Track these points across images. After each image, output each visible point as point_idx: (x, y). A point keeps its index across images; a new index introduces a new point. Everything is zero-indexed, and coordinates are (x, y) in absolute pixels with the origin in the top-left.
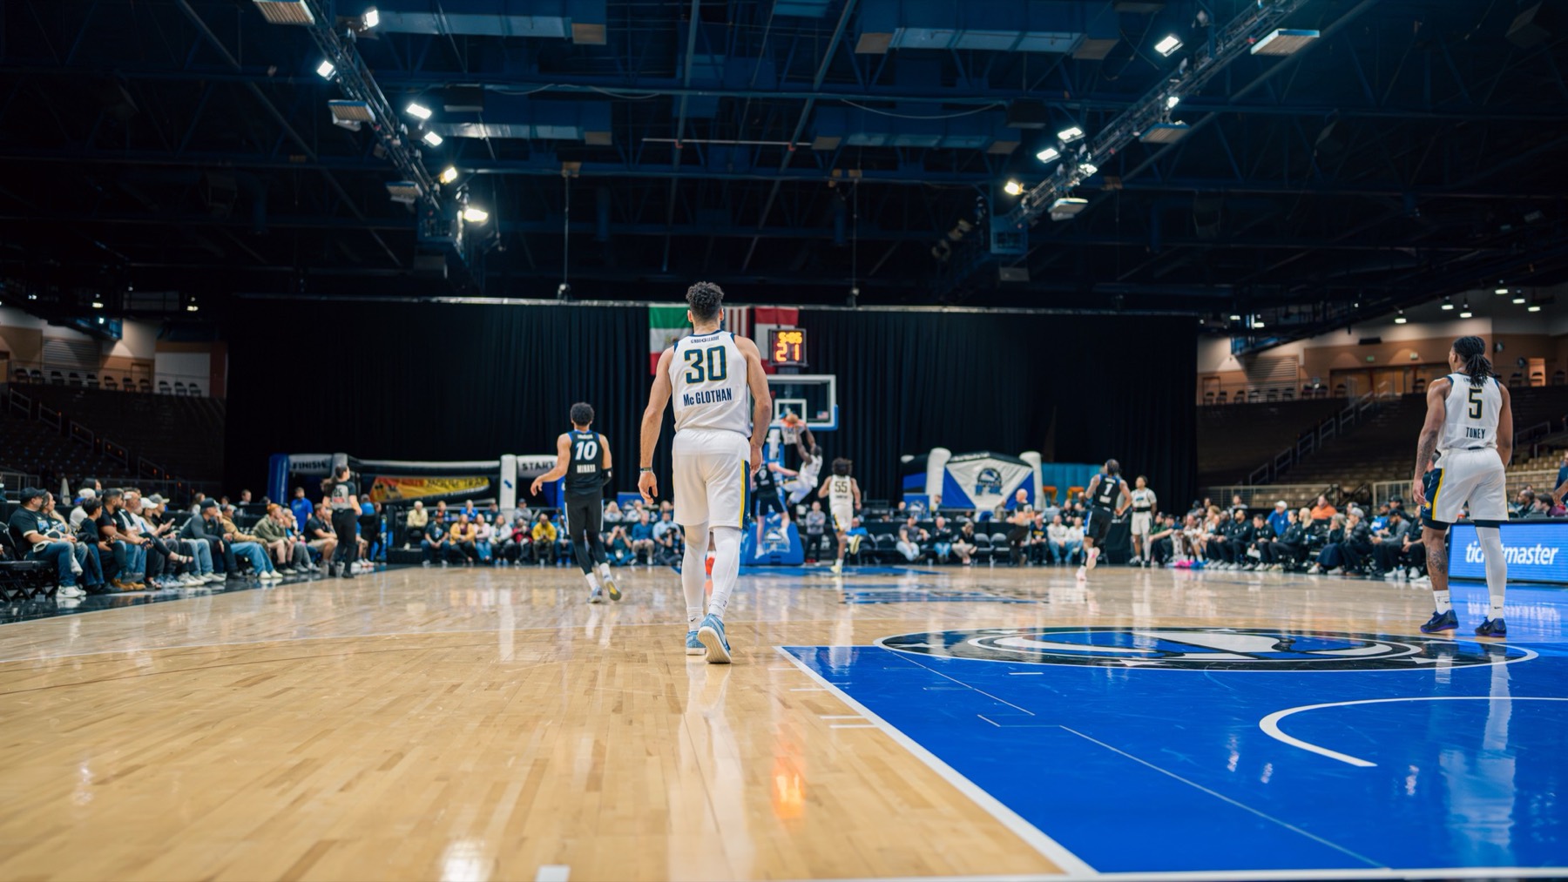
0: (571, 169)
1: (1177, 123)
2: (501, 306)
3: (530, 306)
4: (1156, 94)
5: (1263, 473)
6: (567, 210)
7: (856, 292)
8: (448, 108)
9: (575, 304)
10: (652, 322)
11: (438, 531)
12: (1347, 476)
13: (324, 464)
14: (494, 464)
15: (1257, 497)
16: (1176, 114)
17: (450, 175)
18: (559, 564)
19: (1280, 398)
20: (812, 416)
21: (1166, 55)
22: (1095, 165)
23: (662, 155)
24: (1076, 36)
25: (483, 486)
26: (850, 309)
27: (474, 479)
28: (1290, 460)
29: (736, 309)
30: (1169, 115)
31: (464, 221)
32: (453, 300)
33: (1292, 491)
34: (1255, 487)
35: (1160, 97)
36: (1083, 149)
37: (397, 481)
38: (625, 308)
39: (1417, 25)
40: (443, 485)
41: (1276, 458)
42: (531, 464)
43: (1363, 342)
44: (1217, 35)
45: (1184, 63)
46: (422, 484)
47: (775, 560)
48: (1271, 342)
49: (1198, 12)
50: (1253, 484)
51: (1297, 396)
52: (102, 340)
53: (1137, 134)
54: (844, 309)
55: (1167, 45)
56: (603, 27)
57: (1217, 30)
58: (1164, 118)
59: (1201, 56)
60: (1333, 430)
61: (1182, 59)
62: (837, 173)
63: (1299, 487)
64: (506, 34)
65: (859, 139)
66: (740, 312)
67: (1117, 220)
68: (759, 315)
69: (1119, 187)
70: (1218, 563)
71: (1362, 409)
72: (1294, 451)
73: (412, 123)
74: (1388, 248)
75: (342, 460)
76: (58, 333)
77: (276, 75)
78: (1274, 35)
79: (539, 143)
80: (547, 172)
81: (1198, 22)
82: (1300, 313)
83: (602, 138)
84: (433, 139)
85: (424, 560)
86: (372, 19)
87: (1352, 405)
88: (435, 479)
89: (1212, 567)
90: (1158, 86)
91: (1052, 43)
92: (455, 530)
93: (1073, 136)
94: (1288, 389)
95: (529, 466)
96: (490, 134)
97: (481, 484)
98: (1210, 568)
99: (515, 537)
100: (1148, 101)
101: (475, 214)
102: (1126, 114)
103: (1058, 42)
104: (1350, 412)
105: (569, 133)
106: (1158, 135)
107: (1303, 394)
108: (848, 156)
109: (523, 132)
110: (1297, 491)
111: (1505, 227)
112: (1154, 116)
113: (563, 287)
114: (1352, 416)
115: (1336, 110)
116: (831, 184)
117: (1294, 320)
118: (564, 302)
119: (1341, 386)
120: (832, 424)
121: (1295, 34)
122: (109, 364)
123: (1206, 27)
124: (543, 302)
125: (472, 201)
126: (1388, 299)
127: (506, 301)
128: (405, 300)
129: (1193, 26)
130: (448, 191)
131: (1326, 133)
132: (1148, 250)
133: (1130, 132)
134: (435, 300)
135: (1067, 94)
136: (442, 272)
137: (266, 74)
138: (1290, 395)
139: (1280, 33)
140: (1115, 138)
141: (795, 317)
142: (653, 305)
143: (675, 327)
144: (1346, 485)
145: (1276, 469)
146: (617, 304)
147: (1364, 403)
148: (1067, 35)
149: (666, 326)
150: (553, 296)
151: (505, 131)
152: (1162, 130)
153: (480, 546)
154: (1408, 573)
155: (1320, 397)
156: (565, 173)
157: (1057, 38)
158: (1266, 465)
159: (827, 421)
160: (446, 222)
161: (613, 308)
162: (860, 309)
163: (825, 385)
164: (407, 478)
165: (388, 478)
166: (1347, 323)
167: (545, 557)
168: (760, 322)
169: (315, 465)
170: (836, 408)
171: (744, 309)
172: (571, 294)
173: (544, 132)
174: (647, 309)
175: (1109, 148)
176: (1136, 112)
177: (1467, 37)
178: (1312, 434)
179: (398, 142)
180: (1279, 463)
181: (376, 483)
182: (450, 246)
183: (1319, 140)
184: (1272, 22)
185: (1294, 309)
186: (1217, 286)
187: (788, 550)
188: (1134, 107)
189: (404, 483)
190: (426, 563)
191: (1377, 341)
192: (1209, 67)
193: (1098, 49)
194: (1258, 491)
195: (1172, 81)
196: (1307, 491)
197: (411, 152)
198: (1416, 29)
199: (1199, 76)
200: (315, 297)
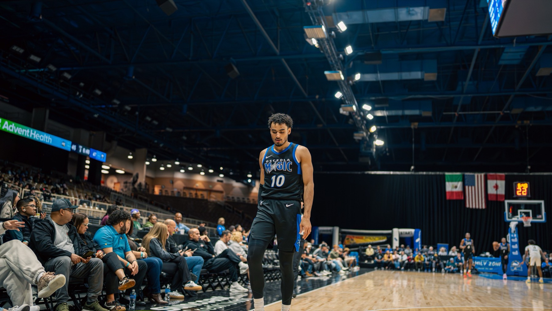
0: (415, 125)
2: (390, 175)
3: (401, 175)
6: (413, 139)
7: (529, 167)
8: (376, 106)
9: (417, 173)
10: (446, 180)
11: (380, 257)
13: (330, 231)
14: (389, 231)
17: (373, 129)
18: (426, 271)
20: (534, 216)
23: (450, 118)
25: (385, 240)
26: (527, 174)
27: (381, 237)
29: (479, 175)
31: (376, 145)
32: (373, 173)
37: (354, 237)
38: (436, 175)
40: (370, 239)
42: (404, 232)
46: (362, 238)
47: (517, 274)
52: (250, 187)
54: (524, 174)
56: (436, 74)
62: (519, 122)
64: (400, 79)
65: (532, 109)
66: (481, 176)
68: (489, 177)
73: (364, 111)
75: (337, 229)
76: (237, 185)
77: (319, 98)
79: (404, 117)
80: (406, 126)
83: (428, 114)
84: (370, 117)
85: (375, 267)
86: (358, 77)
88: (368, 237)
92: (386, 256)
95: (403, 233)
96: (388, 114)
97: (383, 239)
99: (409, 260)
101: (379, 142)
105: (416, 112)
108: (525, 116)
109: (400, 113)
113: (412, 167)
116: (517, 126)
118: (413, 173)
120: (543, 220)
122: (252, 195)
124: (405, 173)
125: (379, 138)
127: (392, 173)
128: (356, 173)
130: (372, 134)
134: (366, 172)
136: (368, 163)
137: (315, 98)
141: (504, 178)
142: (447, 174)
143: (456, 181)
146: (433, 173)
149: (452, 181)
150: (409, 170)
151: (393, 113)
153: (395, 263)
156: (412, 127)
159: (542, 218)
160: (370, 145)
161: (431, 175)
162: (531, 174)
163: (540, 205)
164: (357, 236)
165: (351, 236)
167: (420, 268)
168: (490, 179)
169: (327, 231)
170: (545, 214)
171: (483, 174)
172: (415, 170)
173: (407, 112)
174: (444, 176)
179: (359, 118)
181: (347, 238)
182: (371, 153)
187: (522, 270)
189: (357, 238)
190: (376, 268)
197: (363, 121)
200: (325, 172)
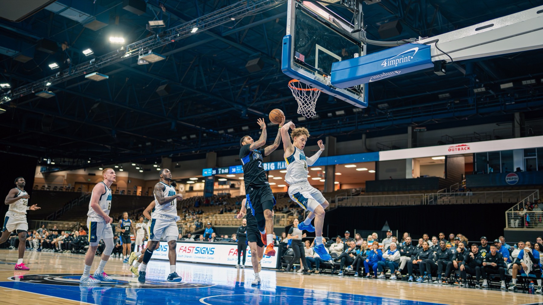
1: (49, 92)
4: (44, 80)
5: (51, 216)
12: (82, 220)
15: (49, 225)
16: (50, 88)
19: (58, 190)
21: (52, 69)
22: (11, 99)
24: (17, 52)
28: (61, 212)
30: (47, 88)
33: (62, 224)
34: (49, 221)
35: (45, 82)
36: (10, 92)
39: (127, 79)
41: (57, 212)
43: (90, 174)
44: (72, 67)
45: (59, 73)
48: (56, 170)
49: (67, 58)
50: (48, 220)
51: (64, 190)
53: (33, 92)
55: (53, 66)
57: (72, 66)
58: (45, 89)
59: (65, 72)
60: (76, 203)
61: (58, 72)
63: (65, 222)
67: (13, 119)
69: (15, 107)
70: (48, 249)
71: (86, 197)
72: (63, 209)
74: (102, 145)
78: (94, 74)
81: (66, 61)
82: (69, 162)
87: (83, 195)
89: (45, 250)
90: (45, 78)
91: (7, 52)
93: (6, 86)
94: (61, 187)
98: (44, 251)
100: (40, 81)
102: (30, 84)
103: (11, 53)
104: (82, 198)
106: (43, 95)
107: (66, 189)
110: (64, 224)
111: (140, 145)
112: (42, 88)
114: (83, 199)
115: (100, 100)
117: (67, 163)
119: (80, 188)
121: (100, 75)
123: (69, 64)
126: (100, 161)
129: (65, 62)
131: (96, 106)
132: (19, 131)
133: (31, 91)
135: (6, 71)
138: (62, 189)
139: (96, 74)
140: (23, 92)
144: (81, 223)
145: (56, 215)
147: (87, 195)
148: (14, 51)
152: (45, 93)
154: (119, 255)
155: (72, 191)
157: (10, 51)
158: (53, 214)
166: (85, 167)
175: (21, 94)
176: (33, 84)
177: (144, 88)
178: (70, 204)
180: (58, 213)
183: (92, 108)
184: (93, 69)
185: (66, 159)
186: (40, 147)
188: (34, 82)
191: (94, 175)
192: (68, 77)
193: (24, 59)
194: (50, 223)
195: (51, 77)
196: (68, 224)
198: (127, 80)
199: (62, 79)
